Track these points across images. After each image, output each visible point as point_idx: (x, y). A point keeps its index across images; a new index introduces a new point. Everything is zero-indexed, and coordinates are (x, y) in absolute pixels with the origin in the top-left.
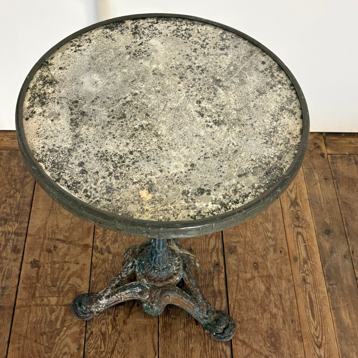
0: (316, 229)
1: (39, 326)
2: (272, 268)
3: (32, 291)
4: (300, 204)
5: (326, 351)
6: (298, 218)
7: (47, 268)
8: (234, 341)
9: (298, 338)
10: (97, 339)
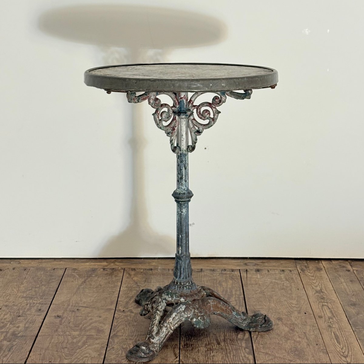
0: (341, 303)
1: (60, 344)
2: (295, 320)
3: (55, 329)
4: (326, 292)
5: (353, 358)
6: (323, 298)
7: (69, 318)
8: (257, 353)
9: (323, 352)
10: (118, 350)
